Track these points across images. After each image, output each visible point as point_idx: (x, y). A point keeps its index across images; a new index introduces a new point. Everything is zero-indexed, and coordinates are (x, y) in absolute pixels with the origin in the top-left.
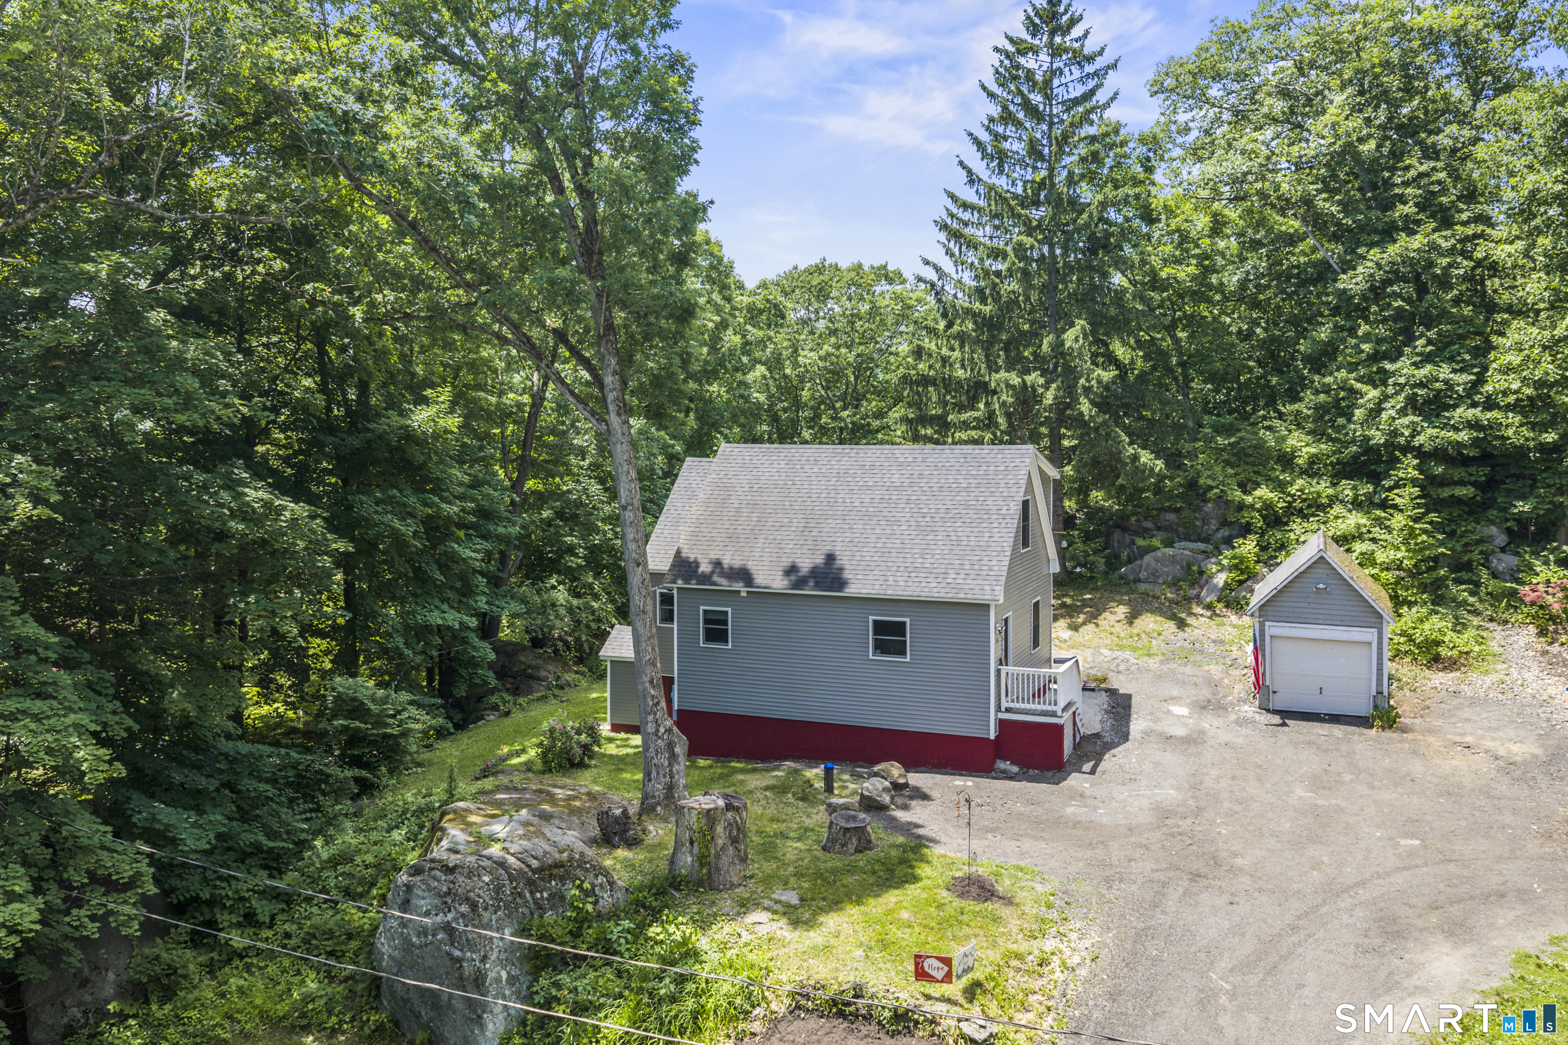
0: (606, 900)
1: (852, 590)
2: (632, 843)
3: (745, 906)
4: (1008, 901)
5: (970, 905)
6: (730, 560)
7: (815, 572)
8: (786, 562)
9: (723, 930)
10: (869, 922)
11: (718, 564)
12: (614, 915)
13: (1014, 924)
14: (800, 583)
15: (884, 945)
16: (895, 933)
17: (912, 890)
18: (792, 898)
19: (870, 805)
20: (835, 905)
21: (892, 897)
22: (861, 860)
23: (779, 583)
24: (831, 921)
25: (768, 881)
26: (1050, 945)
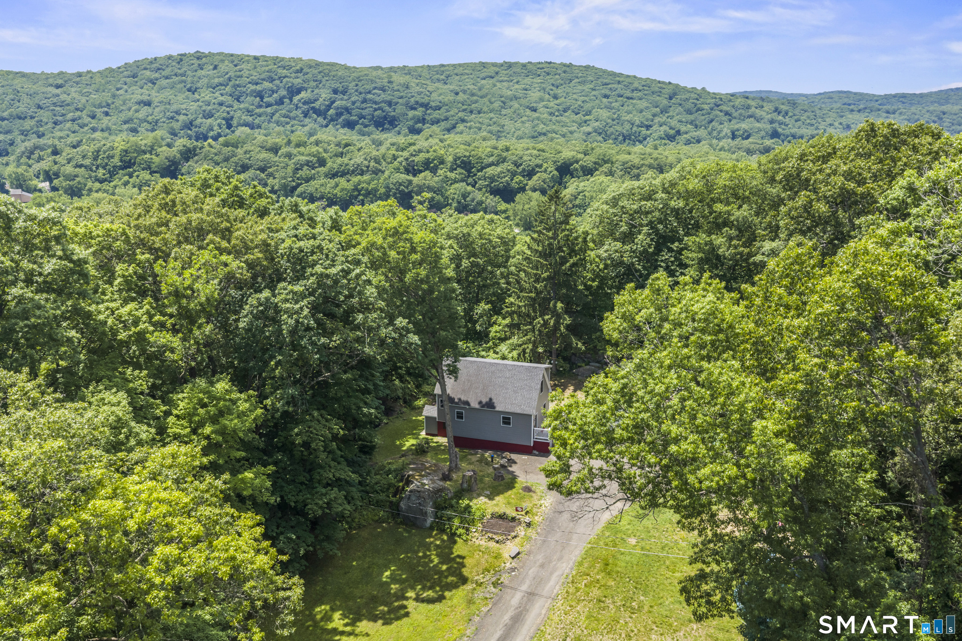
0: (450, 495)
1: (498, 409)
2: (450, 480)
3: (479, 495)
4: (534, 492)
5: (527, 494)
6: (463, 398)
7: (487, 403)
8: (479, 400)
9: (475, 501)
10: (505, 498)
11: (460, 399)
12: (451, 499)
13: (535, 497)
14: (483, 406)
15: (509, 503)
16: (512, 501)
17: (514, 490)
18: (488, 493)
19: (503, 466)
20: (498, 494)
21: (510, 492)
22: (502, 483)
23: (477, 406)
24: (497, 498)
25: (483, 489)
26: (542, 502)
